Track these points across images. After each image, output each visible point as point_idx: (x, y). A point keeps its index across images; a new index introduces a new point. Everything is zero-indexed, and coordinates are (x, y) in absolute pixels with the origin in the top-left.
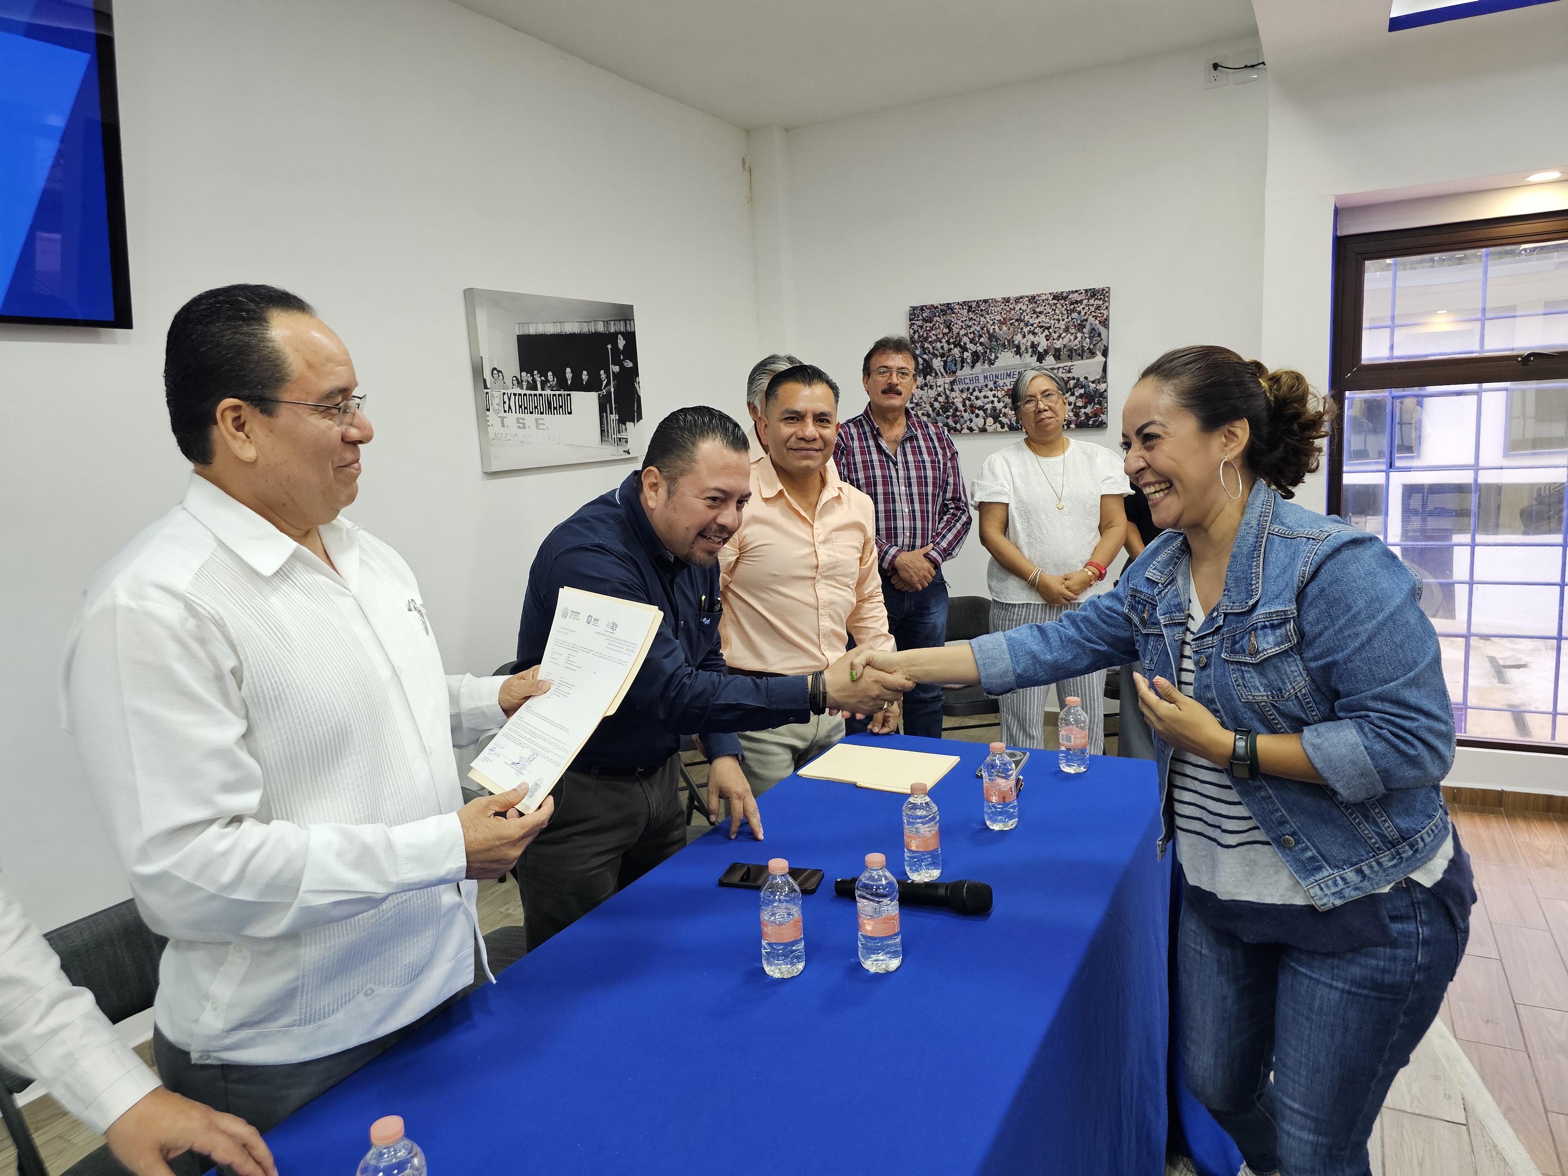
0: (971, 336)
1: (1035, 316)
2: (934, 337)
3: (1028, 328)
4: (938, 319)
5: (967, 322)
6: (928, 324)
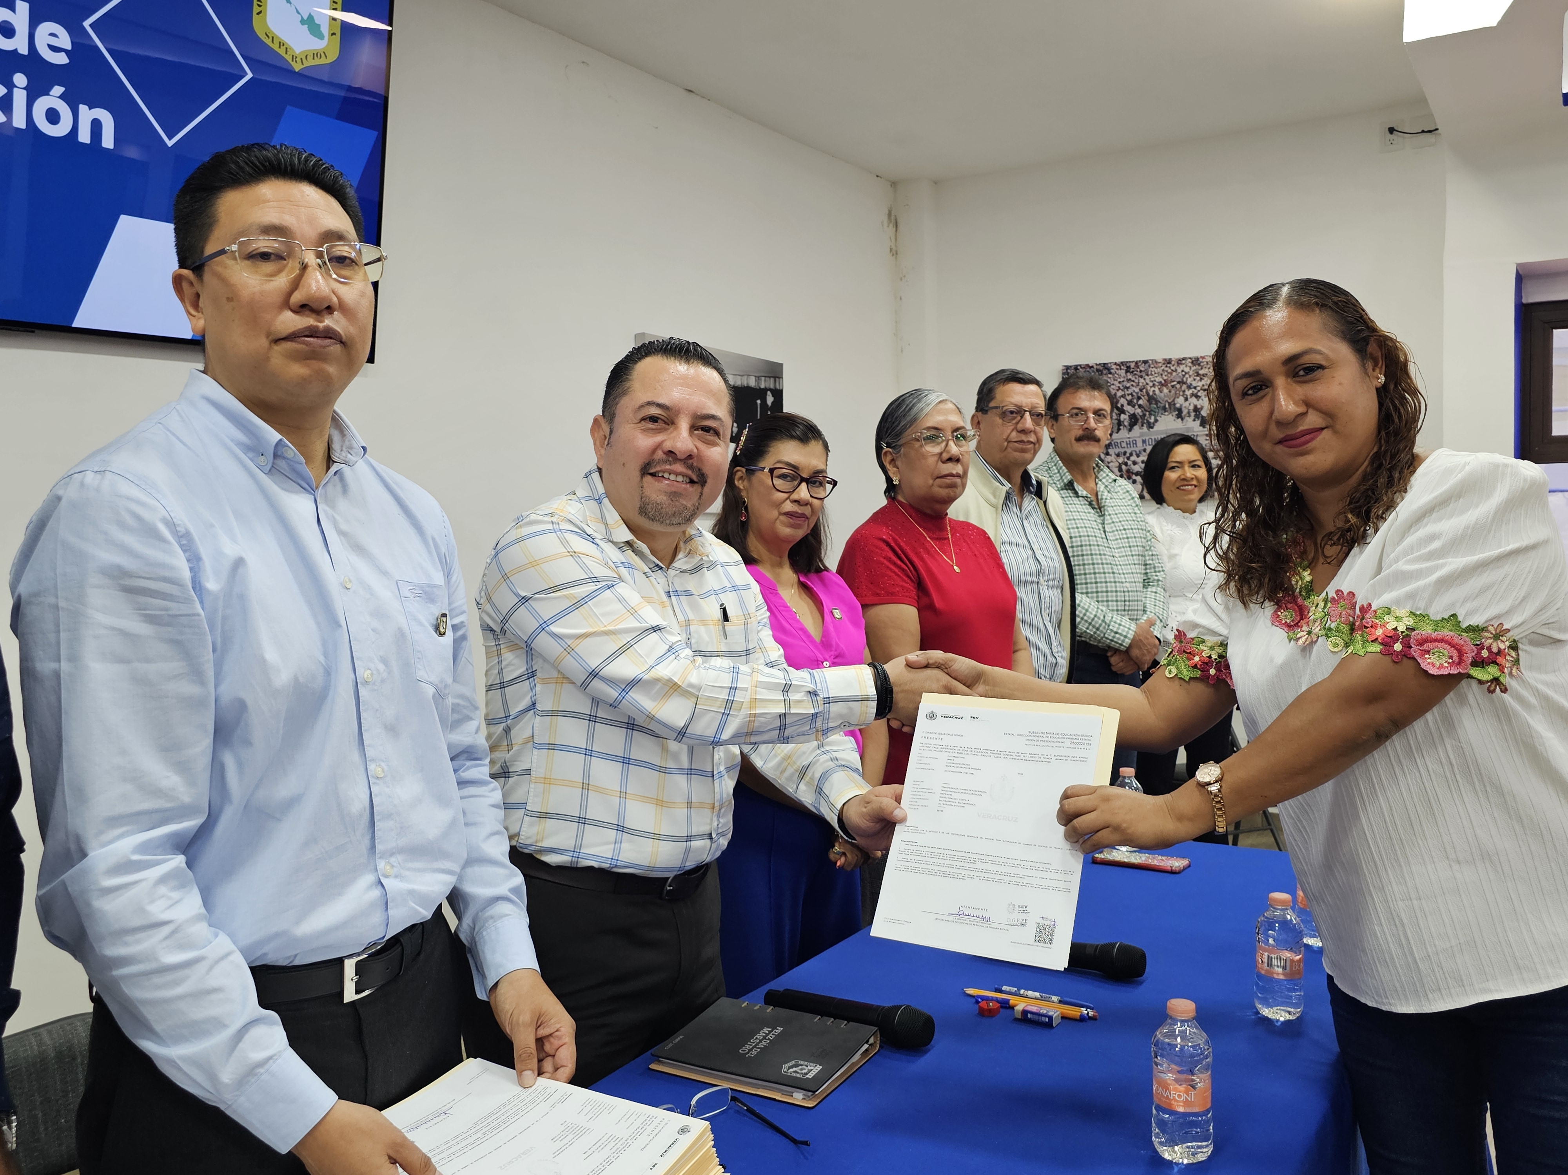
0: (1129, 398)
1: (1198, 378)
3: (1191, 391)
5: (1125, 383)
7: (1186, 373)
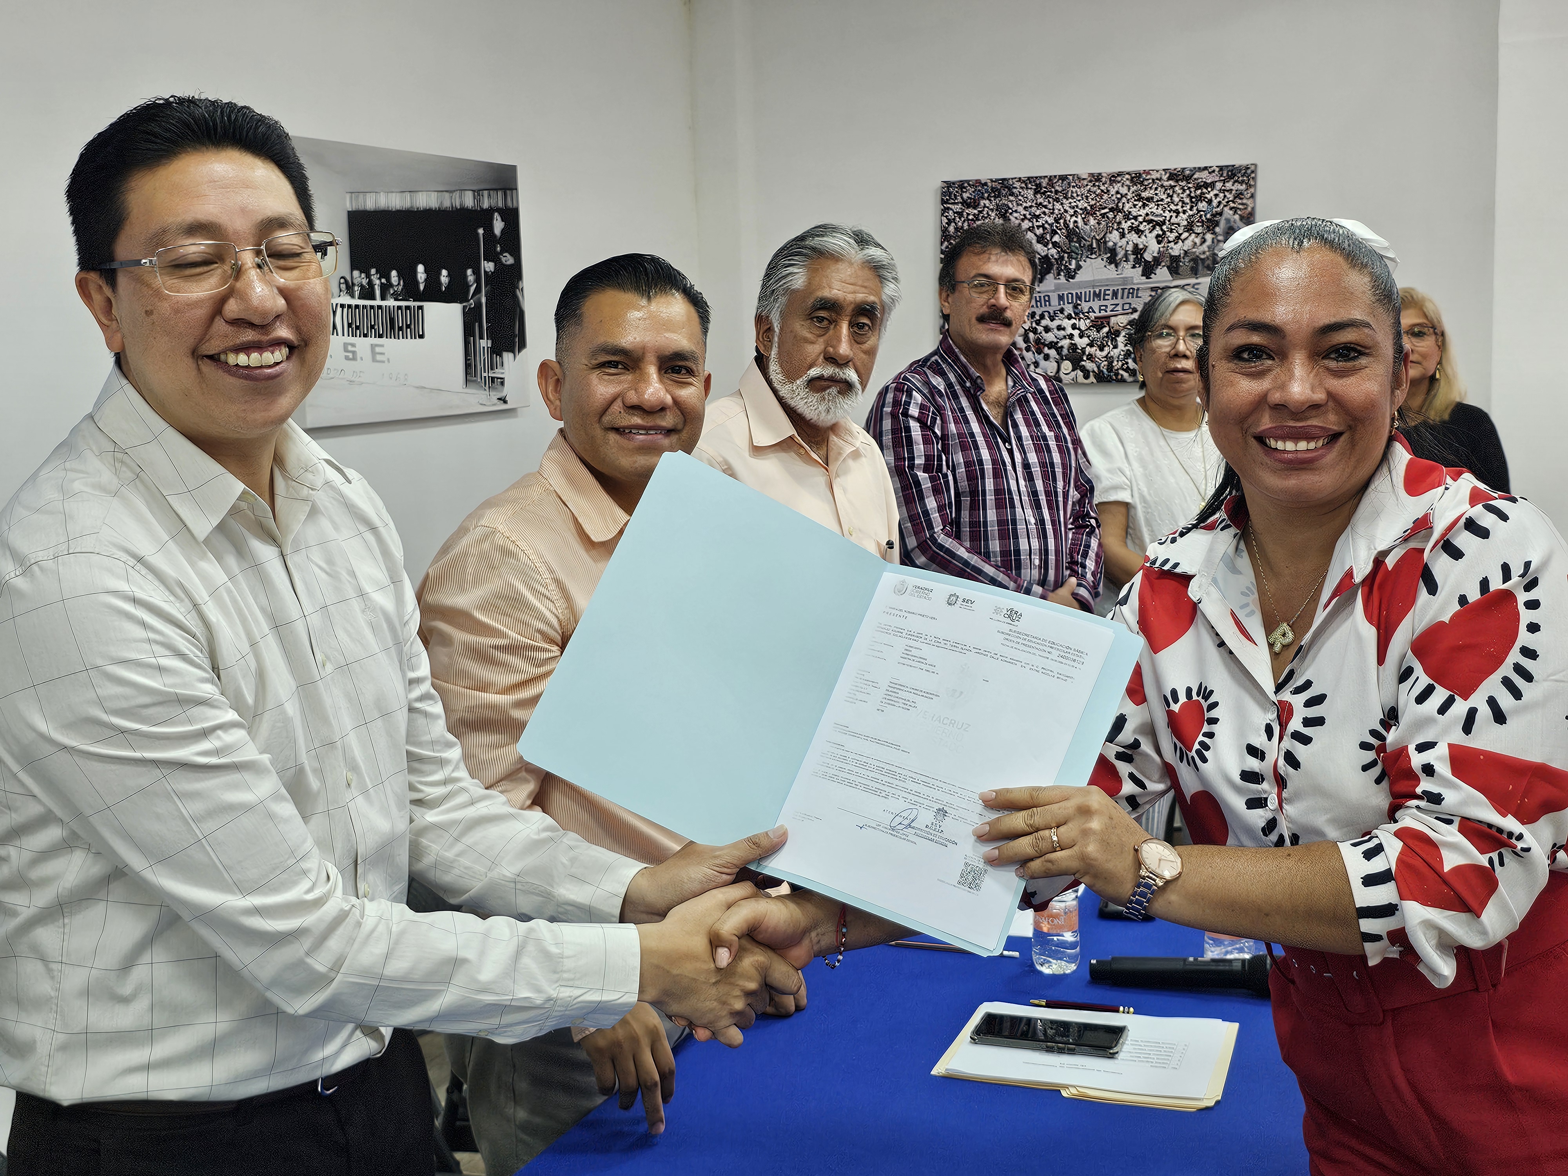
0: (1039, 232)
1: (1140, 204)
3: (1129, 223)
4: (987, 202)
5: (1033, 209)
6: (972, 211)
7: (1122, 196)
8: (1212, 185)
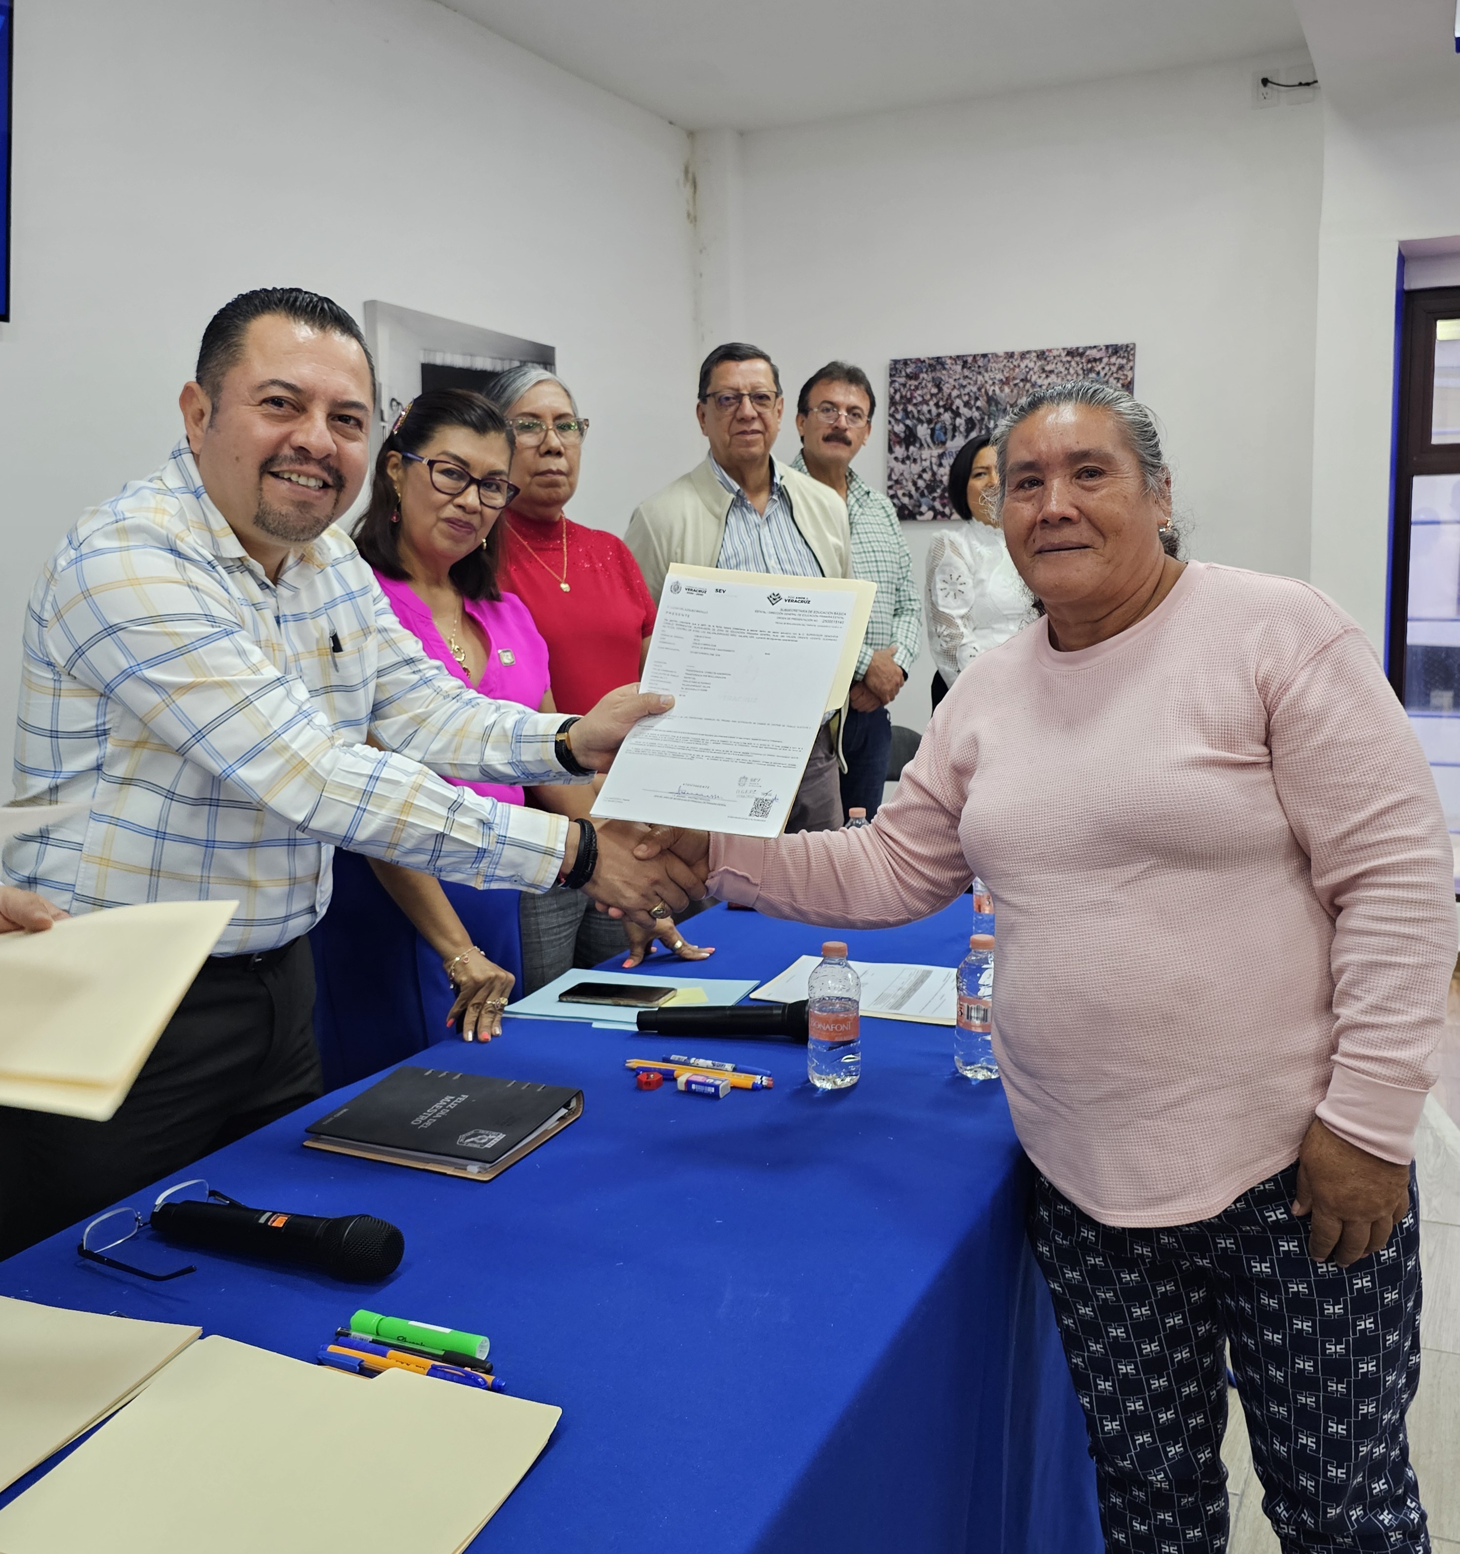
0: (966, 398)
1: (1044, 375)
2: (920, 399)
4: (925, 376)
5: (961, 381)
6: (914, 383)
7: (1030, 369)
8: (1101, 359)
